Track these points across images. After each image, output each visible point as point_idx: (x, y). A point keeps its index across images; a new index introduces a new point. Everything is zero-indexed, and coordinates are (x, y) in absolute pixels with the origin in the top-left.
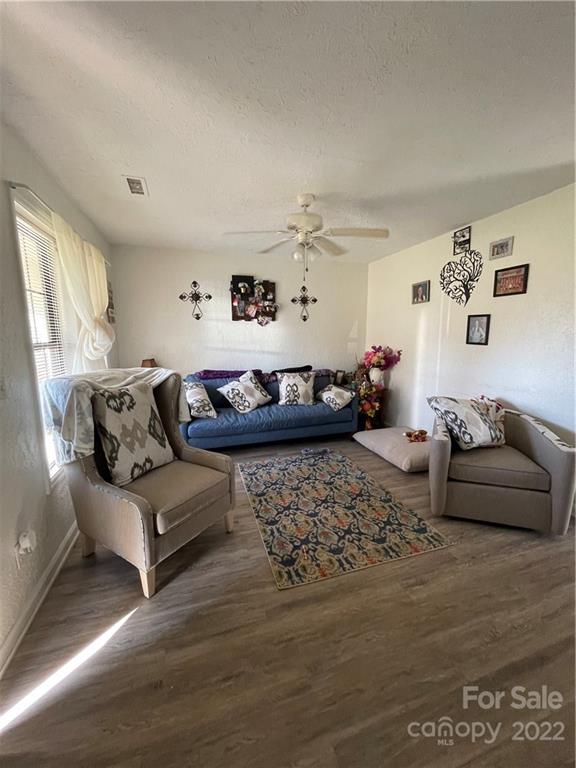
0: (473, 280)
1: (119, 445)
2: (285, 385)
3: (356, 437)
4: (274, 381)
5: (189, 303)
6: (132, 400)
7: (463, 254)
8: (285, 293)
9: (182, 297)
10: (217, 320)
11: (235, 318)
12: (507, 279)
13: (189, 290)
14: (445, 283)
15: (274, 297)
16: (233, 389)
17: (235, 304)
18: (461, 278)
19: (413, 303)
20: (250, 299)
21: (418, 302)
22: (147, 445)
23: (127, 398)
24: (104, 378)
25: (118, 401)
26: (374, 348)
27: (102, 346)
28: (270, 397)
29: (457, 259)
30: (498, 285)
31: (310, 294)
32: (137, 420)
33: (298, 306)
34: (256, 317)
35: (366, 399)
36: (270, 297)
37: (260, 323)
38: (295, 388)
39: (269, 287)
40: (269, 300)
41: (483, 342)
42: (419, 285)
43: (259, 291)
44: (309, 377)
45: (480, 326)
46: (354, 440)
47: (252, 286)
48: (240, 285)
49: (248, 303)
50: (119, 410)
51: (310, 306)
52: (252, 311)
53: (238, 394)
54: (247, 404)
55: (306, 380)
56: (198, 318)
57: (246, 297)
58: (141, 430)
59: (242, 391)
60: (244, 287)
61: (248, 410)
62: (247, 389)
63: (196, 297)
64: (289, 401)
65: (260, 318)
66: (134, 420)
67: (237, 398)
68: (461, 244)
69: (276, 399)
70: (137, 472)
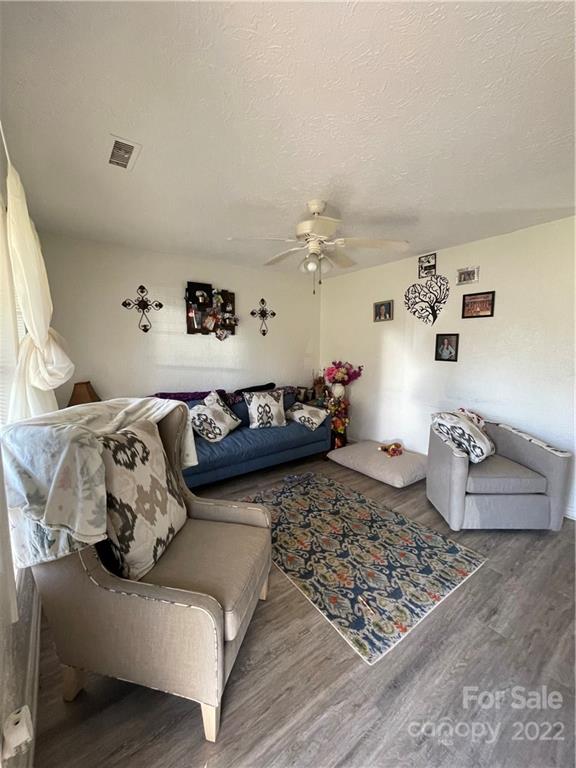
0: (440, 302)
1: (135, 517)
2: (255, 406)
3: (329, 455)
4: (239, 402)
5: (134, 313)
6: (144, 448)
7: (429, 278)
8: (244, 306)
9: (125, 304)
10: (169, 333)
11: (191, 330)
12: (475, 303)
13: (134, 296)
14: (410, 304)
15: (234, 309)
16: (199, 415)
17: (192, 315)
18: (427, 300)
19: (375, 320)
20: (208, 310)
21: (380, 320)
22: (168, 509)
23: (138, 446)
24: (86, 418)
25: (129, 453)
26: (334, 363)
27: (60, 369)
28: (240, 421)
29: (423, 282)
30: (467, 308)
31: (269, 308)
32: (155, 476)
33: (257, 319)
34: (214, 330)
35: (335, 415)
36: (229, 308)
37: (219, 338)
38: (267, 408)
39: (228, 297)
40: (229, 312)
41: (453, 358)
42: (382, 304)
43: (218, 301)
44: (279, 396)
45: (449, 344)
46: (328, 459)
47: (211, 296)
48: (198, 293)
49: (205, 315)
50: (131, 465)
51: (269, 320)
52: (210, 323)
53: (206, 420)
54: (217, 431)
55: (277, 399)
56: (146, 330)
57: (203, 308)
58: (161, 489)
59: (210, 417)
60: (202, 296)
61: (219, 438)
62: (215, 412)
63: (143, 305)
64: (262, 423)
65: (219, 332)
66: (151, 476)
67: (206, 426)
68: (426, 268)
69: (246, 421)
70: (160, 550)
